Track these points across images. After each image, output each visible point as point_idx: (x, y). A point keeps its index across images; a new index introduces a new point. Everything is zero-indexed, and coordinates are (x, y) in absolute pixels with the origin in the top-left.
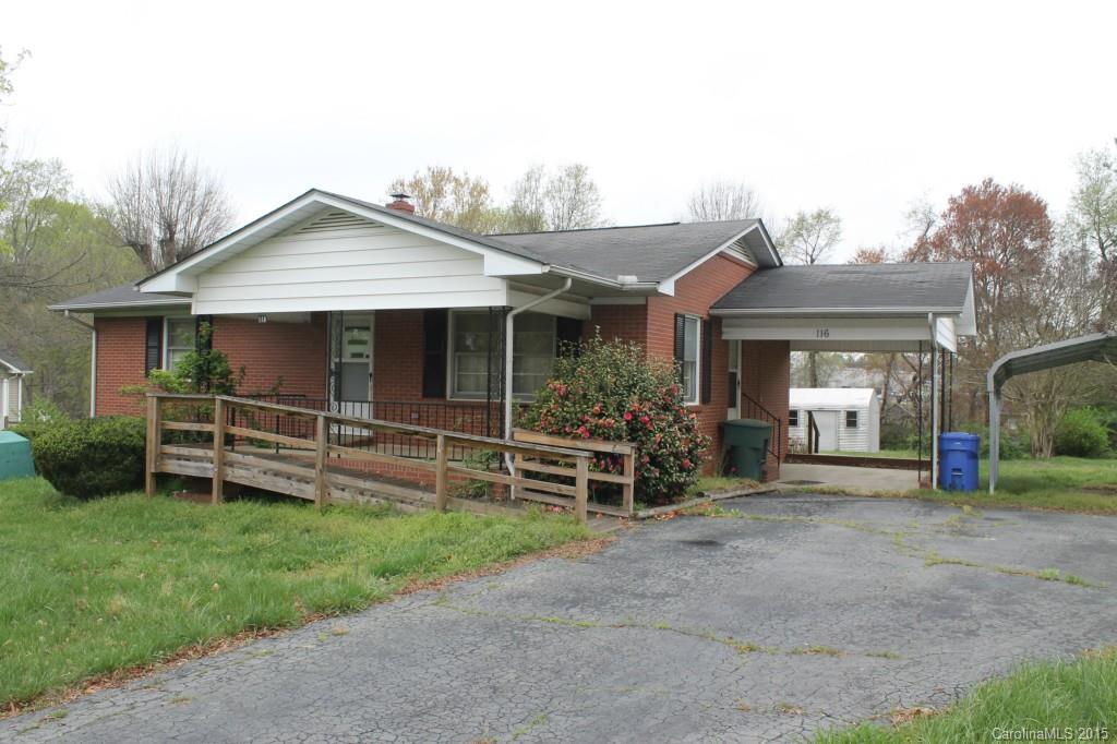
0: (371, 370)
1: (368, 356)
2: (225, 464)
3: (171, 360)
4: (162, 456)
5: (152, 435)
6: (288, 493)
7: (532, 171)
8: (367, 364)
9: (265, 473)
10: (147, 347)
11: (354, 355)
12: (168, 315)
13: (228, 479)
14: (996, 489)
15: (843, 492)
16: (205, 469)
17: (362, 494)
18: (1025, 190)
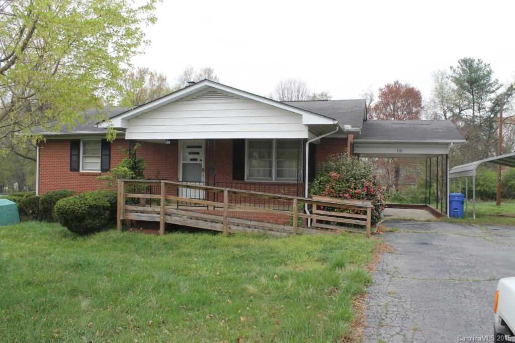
0: (203, 166)
1: (201, 160)
2: (166, 215)
3: (84, 162)
4: (126, 211)
5: (121, 201)
6: (205, 228)
7: (188, 71)
8: (201, 164)
9: (191, 219)
10: (71, 155)
11: (192, 160)
12: (82, 139)
13: (168, 222)
14: (476, 217)
15: (414, 220)
16: (153, 217)
17: (249, 227)
18: (411, 86)
